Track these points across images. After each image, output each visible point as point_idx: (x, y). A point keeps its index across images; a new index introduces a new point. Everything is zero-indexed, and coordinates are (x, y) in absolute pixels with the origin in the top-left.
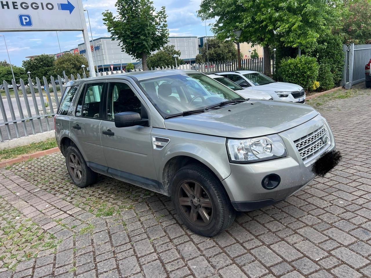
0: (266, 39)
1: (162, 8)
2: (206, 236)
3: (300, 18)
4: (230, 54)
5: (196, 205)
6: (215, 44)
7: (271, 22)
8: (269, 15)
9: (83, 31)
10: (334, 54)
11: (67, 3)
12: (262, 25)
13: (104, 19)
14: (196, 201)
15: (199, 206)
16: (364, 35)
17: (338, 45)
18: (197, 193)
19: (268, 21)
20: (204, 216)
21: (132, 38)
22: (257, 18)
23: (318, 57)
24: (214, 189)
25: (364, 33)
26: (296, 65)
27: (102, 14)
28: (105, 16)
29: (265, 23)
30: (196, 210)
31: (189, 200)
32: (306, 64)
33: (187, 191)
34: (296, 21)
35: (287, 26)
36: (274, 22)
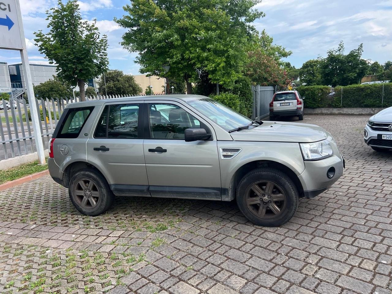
0: (193, 76)
1: (104, 37)
2: (275, 226)
3: (224, 59)
4: (131, 88)
5: (266, 201)
6: (113, 77)
7: (199, 61)
8: (197, 54)
9: (21, 50)
10: (246, 93)
11: (6, 18)
12: (191, 63)
13: (35, 40)
14: (267, 198)
15: (270, 202)
16: (259, 79)
17: (248, 85)
18: (269, 191)
19: (196, 59)
20: (274, 209)
21: (74, 63)
22: (186, 56)
23: (239, 94)
24: (289, 184)
25: (259, 77)
26: (223, 101)
27: (35, 34)
28: (37, 36)
29: (194, 61)
30: (266, 206)
31: (258, 198)
32: (231, 100)
33: (257, 191)
34: (221, 61)
35: (213, 65)
36: (201, 60)
